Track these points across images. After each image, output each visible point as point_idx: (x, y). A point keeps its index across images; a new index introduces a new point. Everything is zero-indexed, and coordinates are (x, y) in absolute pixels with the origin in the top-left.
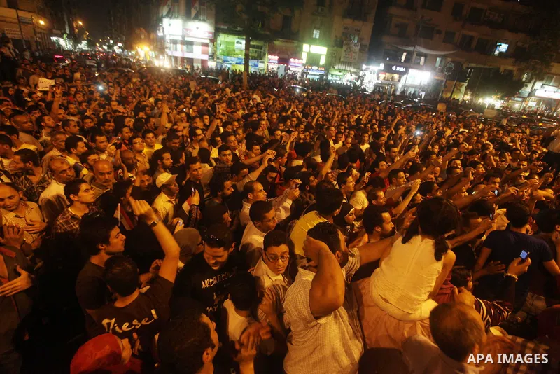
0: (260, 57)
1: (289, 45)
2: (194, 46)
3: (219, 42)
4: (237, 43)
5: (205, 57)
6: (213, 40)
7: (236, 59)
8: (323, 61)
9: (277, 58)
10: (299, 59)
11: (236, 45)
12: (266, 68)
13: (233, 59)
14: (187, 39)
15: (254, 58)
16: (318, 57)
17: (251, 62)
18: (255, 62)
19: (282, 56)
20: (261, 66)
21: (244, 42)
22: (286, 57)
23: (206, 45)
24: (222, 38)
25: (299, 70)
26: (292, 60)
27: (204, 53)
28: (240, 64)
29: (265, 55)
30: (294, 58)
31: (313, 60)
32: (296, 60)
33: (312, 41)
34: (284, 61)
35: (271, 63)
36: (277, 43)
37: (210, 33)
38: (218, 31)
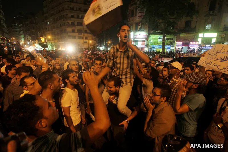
0: (171, 44)
1: (189, 35)
2: (139, 42)
3: (150, 39)
4: (159, 38)
5: (144, 46)
6: (147, 39)
8: (214, 41)
9: (181, 43)
10: (196, 42)
11: (159, 39)
12: (175, 49)
13: (157, 46)
14: (135, 40)
15: (167, 44)
16: (211, 39)
17: (166, 47)
18: (169, 46)
19: (185, 42)
20: (172, 48)
21: (162, 37)
22: (188, 42)
23: (144, 41)
24: (152, 37)
25: (196, 48)
26: (191, 43)
27: (142, 45)
28: (160, 48)
29: (174, 42)
30: (193, 42)
31: (207, 41)
32: (194, 43)
33: (205, 31)
34: (186, 44)
35: (178, 46)
36: (182, 35)
37: (145, 35)
38: (149, 34)
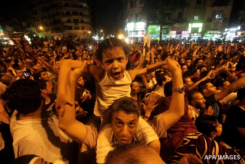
0: (167, 33)
1: (182, 25)
2: (138, 32)
3: (149, 29)
5: (143, 36)
6: (146, 29)
7: (156, 35)
8: (200, 30)
9: (175, 32)
10: (187, 31)
11: (156, 29)
12: (170, 37)
13: (155, 35)
14: (136, 30)
15: (164, 34)
16: (197, 29)
17: (163, 35)
18: (165, 35)
19: (178, 31)
20: (168, 37)
21: (159, 27)
22: (180, 31)
23: (143, 31)
24: (151, 27)
25: (187, 37)
26: (183, 32)
27: (142, 34)
28: (158, 37)
29: (169, 31)
30: (184, 31)
31: (195, 31)
32: (185, 32)
33: (193, 21)
34: (179, 33)
35: (173, 35)
36: (175, 25)
37: (145, 26)
38: (148, 24)
